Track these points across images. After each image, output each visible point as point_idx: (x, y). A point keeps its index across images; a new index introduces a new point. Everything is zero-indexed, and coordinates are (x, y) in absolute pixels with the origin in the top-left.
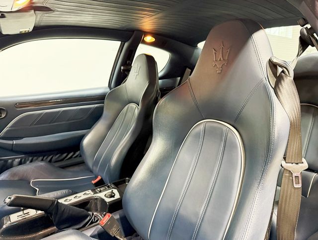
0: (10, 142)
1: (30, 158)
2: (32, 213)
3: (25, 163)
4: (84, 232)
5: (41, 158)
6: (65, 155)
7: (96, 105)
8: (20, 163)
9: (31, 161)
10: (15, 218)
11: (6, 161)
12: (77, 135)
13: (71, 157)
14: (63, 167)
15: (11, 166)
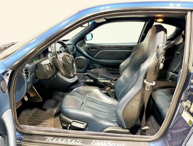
0: (96, 60)
1: (102, 67)
2: (92, 81)
3: (100, 68)
4: (102, 91)
5: (106, 68)
6: (114, 69)
7: (130, 51)
8: (99, 68)
9: (102, 68)
10: (88, 80)
11: (95, 66)
12: (119, 62)
13: (116, 70)
14: (113, 74)
15: (96, 68)
